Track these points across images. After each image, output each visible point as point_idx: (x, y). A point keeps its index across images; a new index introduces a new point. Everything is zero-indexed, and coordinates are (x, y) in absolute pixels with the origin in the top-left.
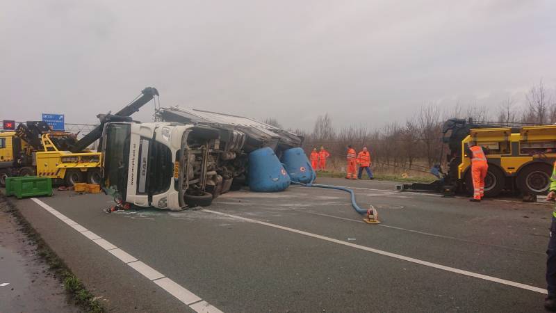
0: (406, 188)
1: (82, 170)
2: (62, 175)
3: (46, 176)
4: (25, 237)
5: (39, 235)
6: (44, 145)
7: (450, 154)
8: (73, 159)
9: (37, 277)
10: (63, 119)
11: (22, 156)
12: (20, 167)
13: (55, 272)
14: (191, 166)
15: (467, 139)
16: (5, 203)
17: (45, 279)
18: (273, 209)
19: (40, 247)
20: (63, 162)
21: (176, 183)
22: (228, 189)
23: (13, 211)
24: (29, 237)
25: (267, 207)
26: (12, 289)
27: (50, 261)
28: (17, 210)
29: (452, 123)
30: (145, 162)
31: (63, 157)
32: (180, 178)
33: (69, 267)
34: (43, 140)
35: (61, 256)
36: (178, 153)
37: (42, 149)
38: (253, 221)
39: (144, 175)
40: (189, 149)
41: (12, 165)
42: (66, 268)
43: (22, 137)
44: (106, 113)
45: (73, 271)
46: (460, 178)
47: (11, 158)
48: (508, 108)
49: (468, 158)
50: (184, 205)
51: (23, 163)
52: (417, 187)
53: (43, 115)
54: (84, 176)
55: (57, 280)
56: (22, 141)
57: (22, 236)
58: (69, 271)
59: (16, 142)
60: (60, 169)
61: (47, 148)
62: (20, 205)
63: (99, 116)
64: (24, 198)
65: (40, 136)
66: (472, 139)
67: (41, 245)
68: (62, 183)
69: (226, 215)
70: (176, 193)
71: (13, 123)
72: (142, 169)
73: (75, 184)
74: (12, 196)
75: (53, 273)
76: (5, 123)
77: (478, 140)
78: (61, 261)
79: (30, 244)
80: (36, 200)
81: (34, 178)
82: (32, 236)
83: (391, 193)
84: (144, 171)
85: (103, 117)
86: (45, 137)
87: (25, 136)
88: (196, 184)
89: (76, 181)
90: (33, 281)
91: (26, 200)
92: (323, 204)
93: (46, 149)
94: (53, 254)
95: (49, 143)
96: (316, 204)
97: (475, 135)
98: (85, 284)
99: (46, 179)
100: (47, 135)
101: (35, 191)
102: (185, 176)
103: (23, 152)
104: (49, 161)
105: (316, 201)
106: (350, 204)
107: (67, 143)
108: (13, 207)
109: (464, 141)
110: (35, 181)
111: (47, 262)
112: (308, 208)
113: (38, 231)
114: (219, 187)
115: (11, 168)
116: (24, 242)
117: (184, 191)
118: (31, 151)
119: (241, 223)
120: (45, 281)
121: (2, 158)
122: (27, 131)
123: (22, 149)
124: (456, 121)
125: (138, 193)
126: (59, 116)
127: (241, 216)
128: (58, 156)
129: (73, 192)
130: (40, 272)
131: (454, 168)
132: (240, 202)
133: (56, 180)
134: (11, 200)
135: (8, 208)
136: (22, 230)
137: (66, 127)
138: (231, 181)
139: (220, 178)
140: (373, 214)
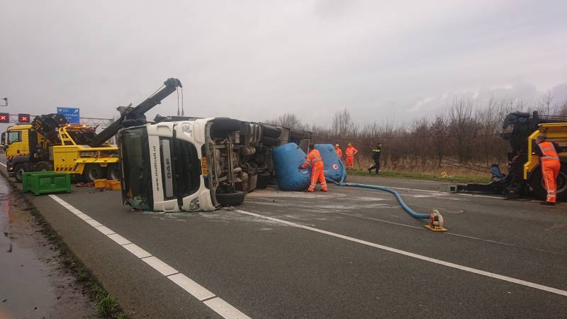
0: (460, 188)
1: (102, 166)
2: (80, 171)
3: (63, 172)
4: (46, 240)
5: (60, 238)
6: (62, 139)
7: (511, 151)
8: (92, 154)
9: (63, 293)
10: (78, 113)
11: (39, 150)
12: (37, 162)
13: (82, 286)
14: (218, 162)
15: (535, 135)
16: (22, 200)
17: (72, 296)
18: (314, 211)
19: (63, 254)
20: (82, 157)
21: (206, 180)
22: (255, 186)
23: (31, 209)
24: (49, 240)
25: (307, 208)
26: (36, 308)
27: (77, 271)
28: (35, 208)
29: (515, 117)
30: (168, 163)
31: (81, 152)
32: (209, 175)
33: (100, 281)
34: (60, 133)
35: (88, 265)
36: (203, 148)
37: (59, 143)
38: (297, 226)
39: (169, 177)
40: (213, 143)
41: (28, 160)
42: (95, 281)
43: (39, 131)
44: (126, 105)
45: (105, 287)
46: (525, 178)
47: (27, 152)
48: (548, 104)
49: (537, 157)
50: (217, 204)
51: (39, 158)
52: (473, 188)
53: (58, 108)
54: (104, 171)
55: (86, 297)
56: (39, 134)
57: (43, 239)
58: (100, 285)
59: (32, 135)
60: (78, 164)
61: (65, 142)
62: (38, 202)
63: (119, 109)
64: (42, 194)
65: (57, 129)
66: (542, 135)
67: (65, 251)
68: (81, 179)
69: (263, 217)
70: (208, 191)
71: (28, 116)
72: (166, 171)
73: (95, 181)
74: (30, 192)
75: (81, 287)
76: (21, 116)
77: (549, 135)
78: (89, 272)
79: (51, 249)
80: (55, 197)
81: (51, 173)
82: (53, 239)
83: (439, 195)
84: (168, 173)
85: (123, 109)
86: (62, 130)
87: (42, 129)
88: (225, 181)
89: (96, 177)
90: (58, 298)
91: (44, 197)
92: (368, 206)
93: (63, 143)
94: (79, 264)
95: (67, 137)
96: (361, 206)
97: (546, 130)
98: (122, 305)
99: (65, 175)
100: (64, 128)
101: (53, 187)
102: (213, 173)
103: (39, 146)
104: (67, 156)
105: (359, 203)
106: (400, 206)
107: (85, 137)
108: (31, 204)
109: (531, 137)
110: (53, 177)
111: (73, 273)
112: (354, 211)
113: (59, 233)
114: (246, 184)
115: (28, 162)
116: (44, 246)
117: (215, 189)
118: (48, 145)
119: (282, 227)
120: (72, 298)
121: (18, 152)
122: (43, 124)
123: (39, 142)
124: (518, 115)
125: (166, 198)
126: (75, 109)
127: (280, 219)
128: (75, 150)
129: (91, 189)
130: (66, 285)
131: (517, 167)
132: (274, 201)
133: (74, 176)
134: (28, 197)
135: (25, 206)
136: (42, 231)
137: (81, 121)
138: (256, 177)
139: (245, 175)
140: (438, 221)
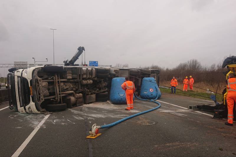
21: (32, 98)
22: (93, 101)
30: (20, 89)
36: (31, 81)
40: (40, 79)
70: (34, 103)
84: (20, 94)
88: (52, 98)
102: (39, 94)
109: (227, 75)
125: (21, 106)
126: (96, 62)
140: (91, 131)
